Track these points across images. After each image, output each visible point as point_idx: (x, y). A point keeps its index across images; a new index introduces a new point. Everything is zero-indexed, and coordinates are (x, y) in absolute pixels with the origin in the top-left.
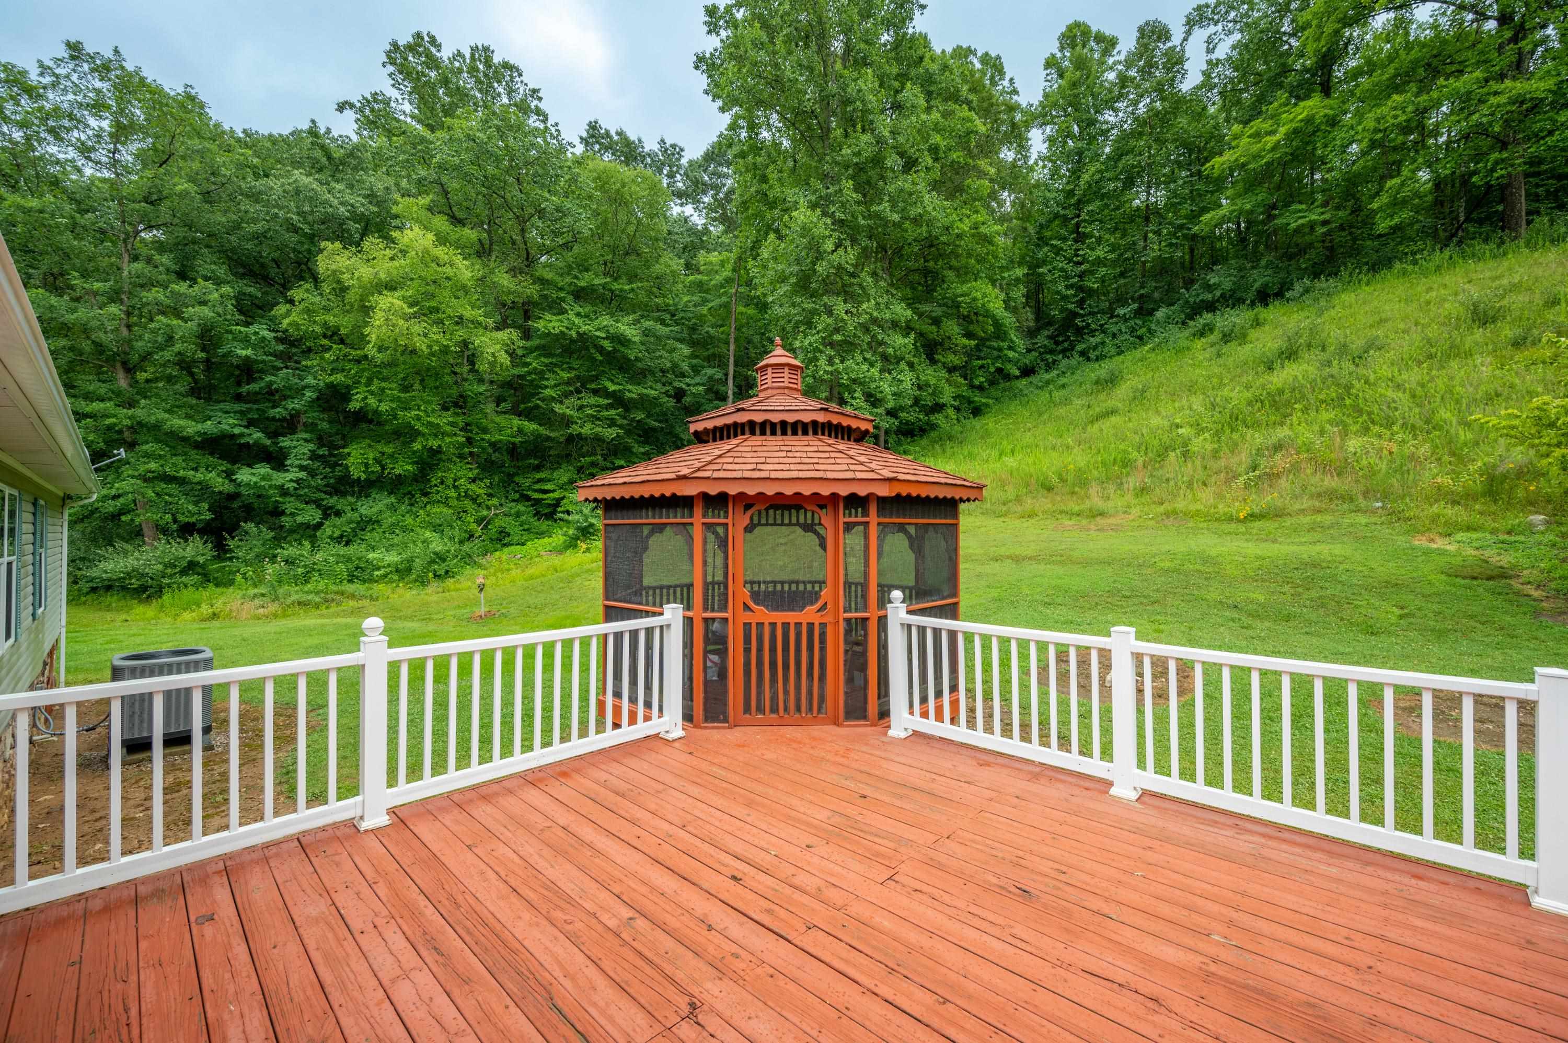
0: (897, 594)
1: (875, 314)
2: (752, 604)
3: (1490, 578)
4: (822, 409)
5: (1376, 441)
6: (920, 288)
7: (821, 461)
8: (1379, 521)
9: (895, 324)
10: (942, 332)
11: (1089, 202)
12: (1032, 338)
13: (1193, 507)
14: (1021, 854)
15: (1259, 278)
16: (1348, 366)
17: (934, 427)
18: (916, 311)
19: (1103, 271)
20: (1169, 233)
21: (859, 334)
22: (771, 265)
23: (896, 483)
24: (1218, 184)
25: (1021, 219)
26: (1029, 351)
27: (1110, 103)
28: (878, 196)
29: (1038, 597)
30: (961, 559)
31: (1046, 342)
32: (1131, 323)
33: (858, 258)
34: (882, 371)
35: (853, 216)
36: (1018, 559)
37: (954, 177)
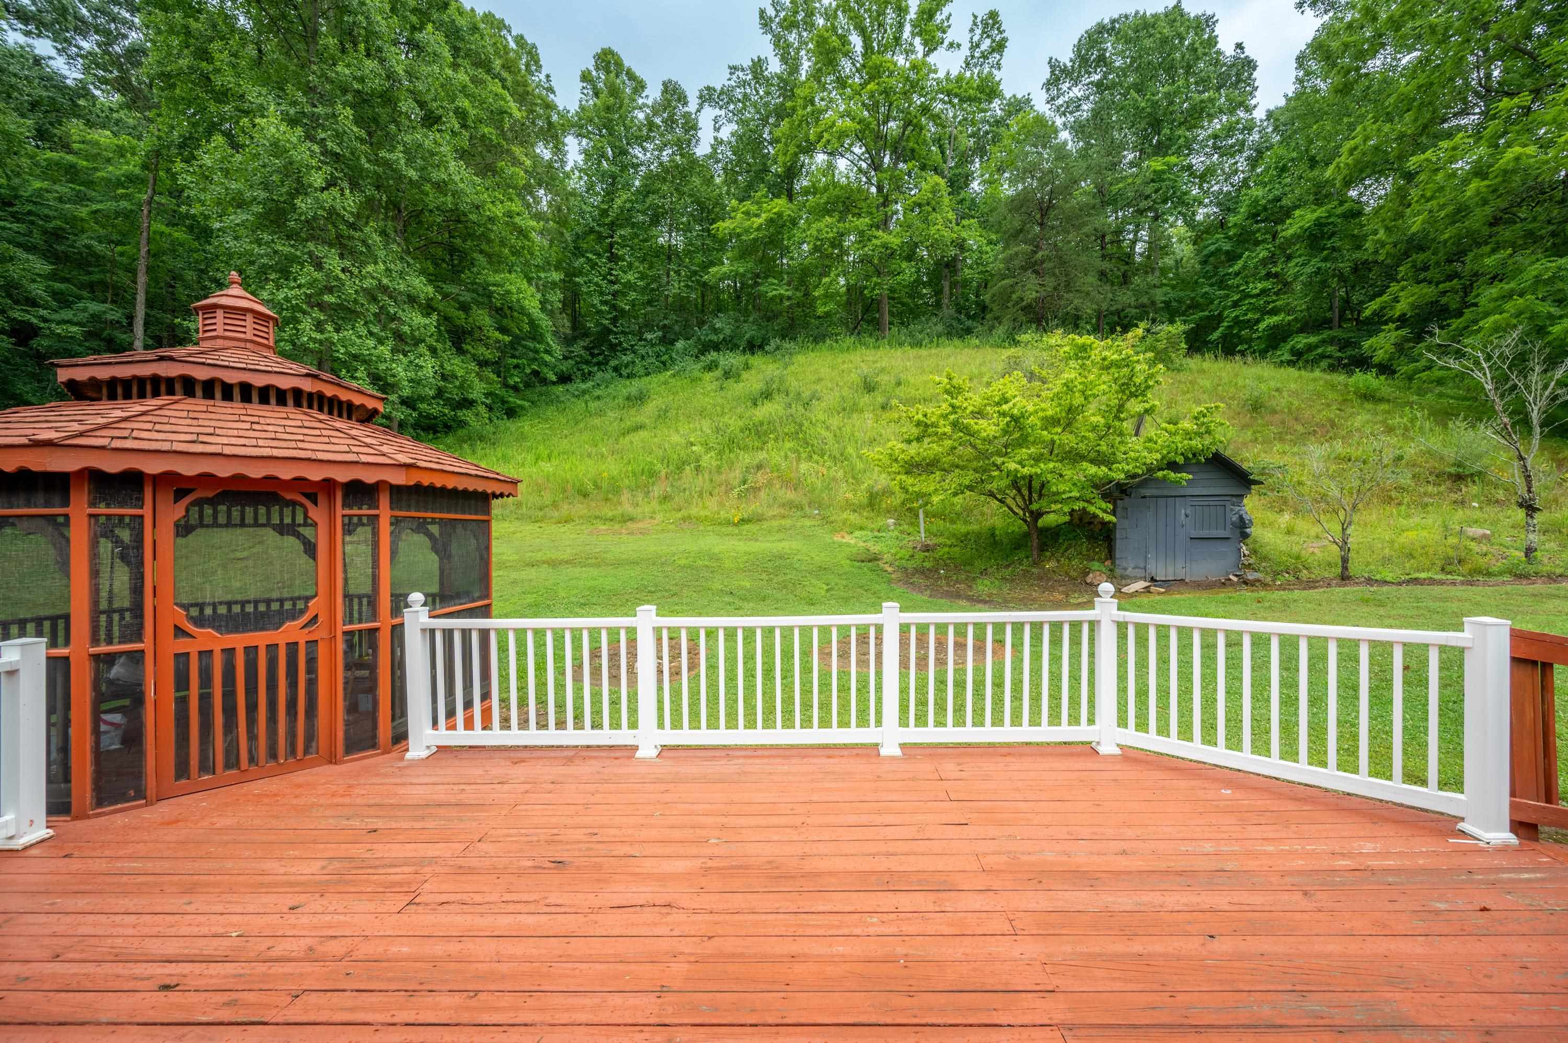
0: (417, 597)
1: (385, 281)
2: (191, 628)
3: (870, 561)
4: (307, 375)
5: (815, 465)
6: (444, 265)
7: (307, 438)
8: (816, 523)
9: (412, 300)
10: (471, 320)
11: (621, 226)
12: (568, 345)
13: (703, 513)
14: (555, 831)
15: (749, 331)
16: (800, 408)
17: (462, 424)
18: (438, 289)
19: (633, 295)
20: (686, 276)
21: (362, 300)
22: (217, 177)
23: (413, 471)
24: (722, 244)
25: (558, 223)
26: (566, 358)
27: (640, 140)
28: (390, 141)
29: (574, 599)
30: (494, 566)
31: (582, 352)
32: (657, 349)
33: (361, 206)
34: (394, 351)
35: (352, 153)
36: (554, 564)
37: (484, 153)
